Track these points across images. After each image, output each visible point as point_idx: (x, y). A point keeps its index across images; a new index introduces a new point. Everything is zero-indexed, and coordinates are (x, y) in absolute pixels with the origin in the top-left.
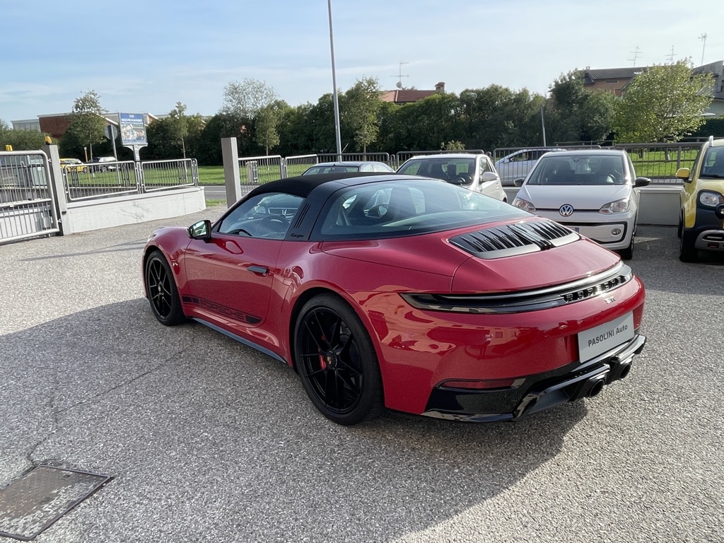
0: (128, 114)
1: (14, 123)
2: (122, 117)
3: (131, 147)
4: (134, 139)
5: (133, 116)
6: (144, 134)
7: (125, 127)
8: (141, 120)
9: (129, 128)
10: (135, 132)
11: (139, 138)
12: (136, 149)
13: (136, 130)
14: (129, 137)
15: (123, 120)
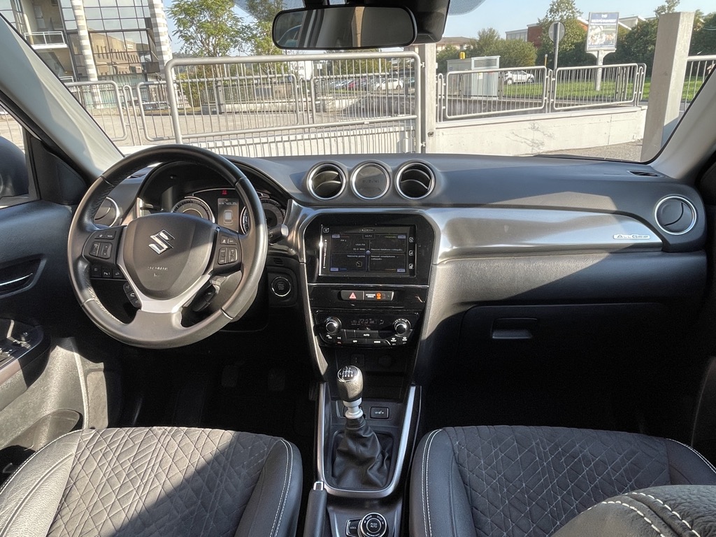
0: (601, 14)
1: (508, 34)
2: (593, 18)
3: (595, 54)
4: (600, 43)
5: (606, 16)
6: (614, 37)
7: (594, 29)
8: (615, 20)
9: (598, 30)
10: (604, 35)
11: (607, 43)
12: (600, 55)
13: (606, 32)
14: (595, 41)
15: (593, 21)
